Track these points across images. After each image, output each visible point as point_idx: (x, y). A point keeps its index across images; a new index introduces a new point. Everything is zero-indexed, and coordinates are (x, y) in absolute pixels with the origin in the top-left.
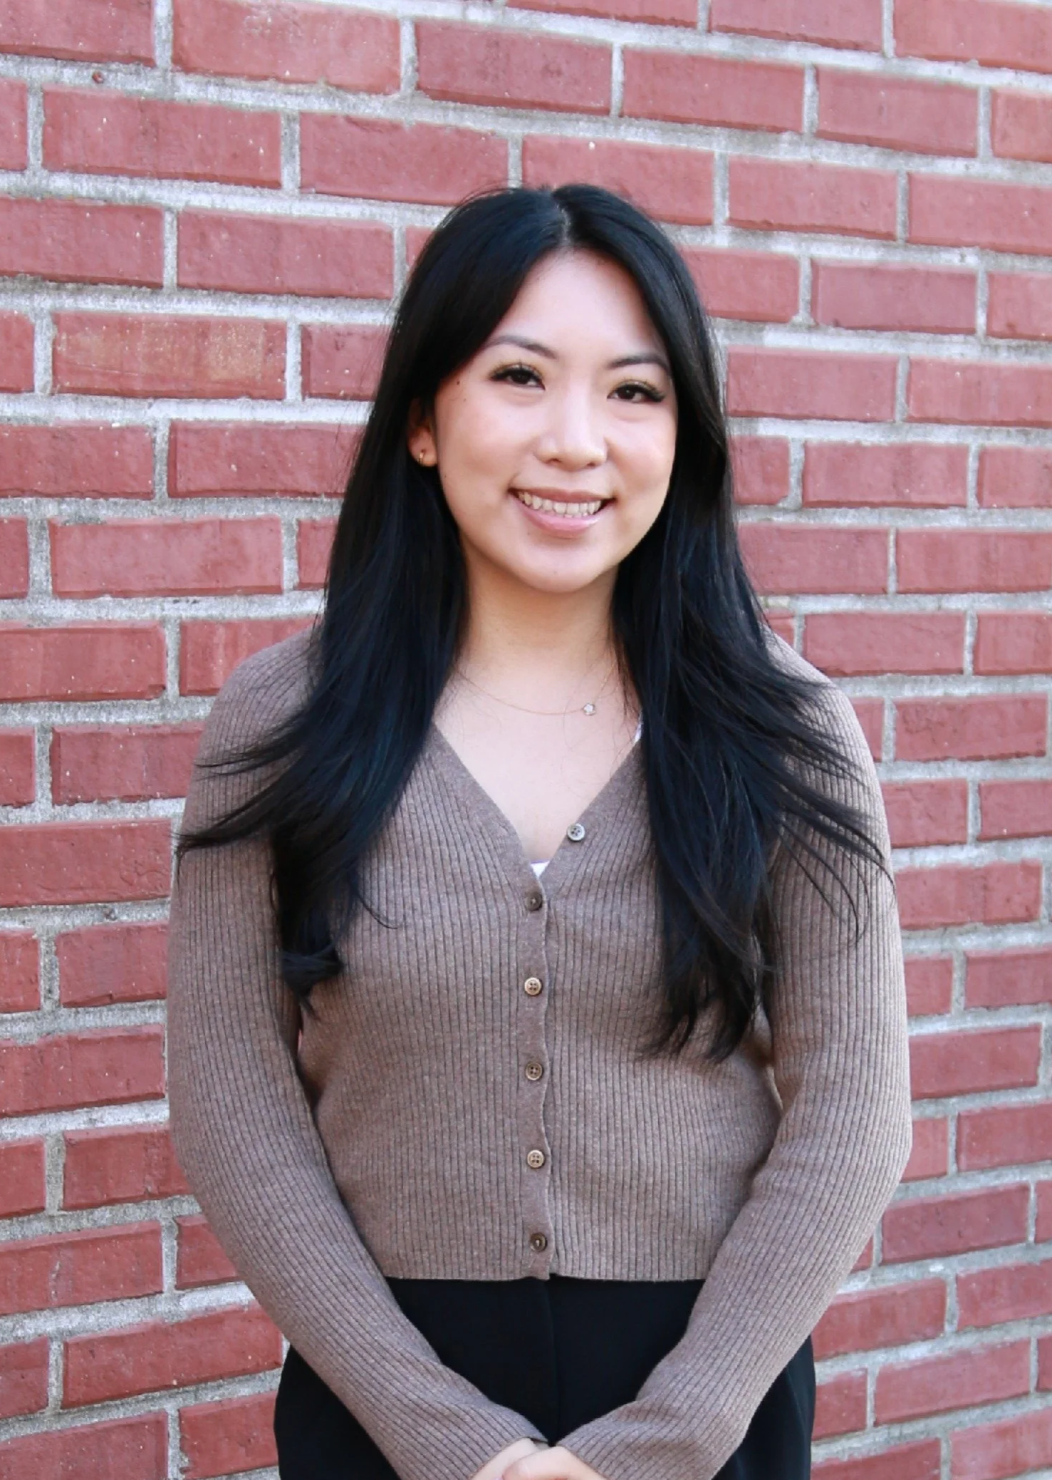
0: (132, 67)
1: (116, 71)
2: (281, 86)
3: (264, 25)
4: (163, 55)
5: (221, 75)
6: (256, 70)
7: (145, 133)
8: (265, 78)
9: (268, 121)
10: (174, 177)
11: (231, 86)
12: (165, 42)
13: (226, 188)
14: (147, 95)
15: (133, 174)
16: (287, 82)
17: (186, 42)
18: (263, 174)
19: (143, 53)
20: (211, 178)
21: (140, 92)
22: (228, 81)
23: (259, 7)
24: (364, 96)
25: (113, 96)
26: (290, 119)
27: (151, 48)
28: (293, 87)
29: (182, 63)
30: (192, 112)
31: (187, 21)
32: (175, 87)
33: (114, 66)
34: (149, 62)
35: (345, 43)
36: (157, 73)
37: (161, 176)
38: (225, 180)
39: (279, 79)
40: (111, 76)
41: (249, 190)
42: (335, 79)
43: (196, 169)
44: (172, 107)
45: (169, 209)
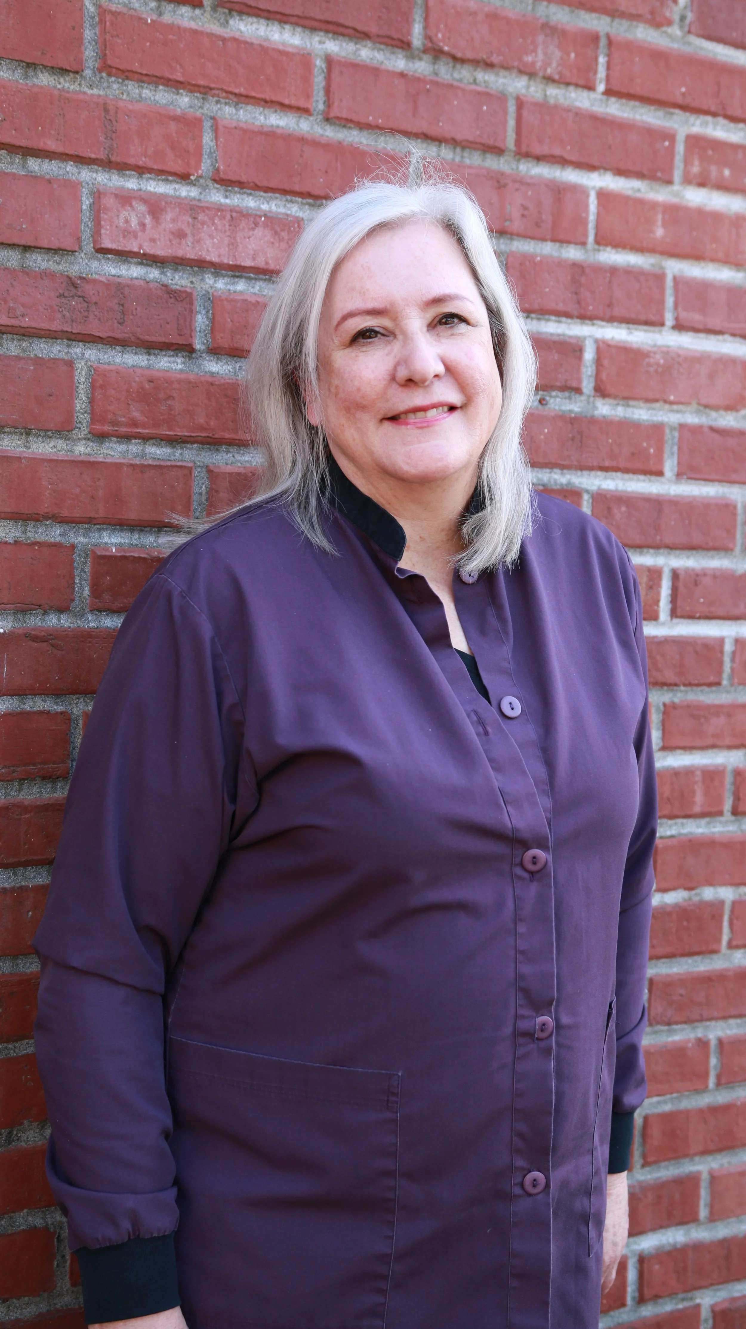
0: (566, 394)
1: (556, 396)
2: (667, 406)
3: (658, 364)
4: (588, 385)
5: (627, 399)
6: (650, 395)
7: (573, 439)
8: (656, 401)
9: (657, 429)
10: (591, 468)
11: (633, 407)
12: (590, 376)
13: (627, 476)
14: (576, 413)
15: (563, 467)
16: (672, 403)
17: (604, 376)
18: (652, 466)
19: (574, 385)
20: (616, 469)
21: (571, 411)
22: (631, 403)
23: (655, 353)
24: (722, 412)
25: (553, 414)
26: (672, 429)
27: (580, 380)
28: (675, 407)
29: (601, 391)
30: (606, 424)
31: (606, 362)
32: (595, 408)
33: (554, 393)
34: (578, 391)
35: (712, 376)
36: (583, 398)
37: (582, 468)
38: (626, 471)
39: (665, 401)
40: (552, 400)
41: (642, 477)
42: (704, 401)
43: (607, 463)
44: (592, 421)
45: (587, 491)
